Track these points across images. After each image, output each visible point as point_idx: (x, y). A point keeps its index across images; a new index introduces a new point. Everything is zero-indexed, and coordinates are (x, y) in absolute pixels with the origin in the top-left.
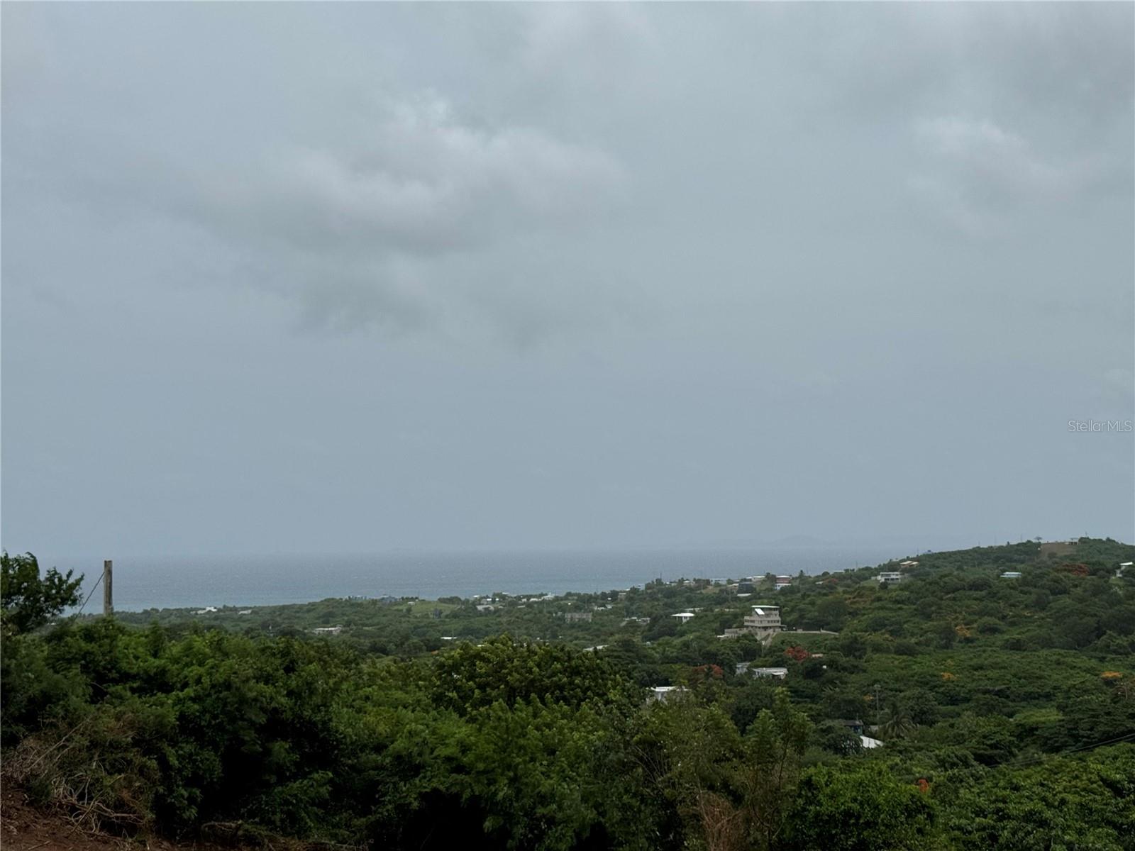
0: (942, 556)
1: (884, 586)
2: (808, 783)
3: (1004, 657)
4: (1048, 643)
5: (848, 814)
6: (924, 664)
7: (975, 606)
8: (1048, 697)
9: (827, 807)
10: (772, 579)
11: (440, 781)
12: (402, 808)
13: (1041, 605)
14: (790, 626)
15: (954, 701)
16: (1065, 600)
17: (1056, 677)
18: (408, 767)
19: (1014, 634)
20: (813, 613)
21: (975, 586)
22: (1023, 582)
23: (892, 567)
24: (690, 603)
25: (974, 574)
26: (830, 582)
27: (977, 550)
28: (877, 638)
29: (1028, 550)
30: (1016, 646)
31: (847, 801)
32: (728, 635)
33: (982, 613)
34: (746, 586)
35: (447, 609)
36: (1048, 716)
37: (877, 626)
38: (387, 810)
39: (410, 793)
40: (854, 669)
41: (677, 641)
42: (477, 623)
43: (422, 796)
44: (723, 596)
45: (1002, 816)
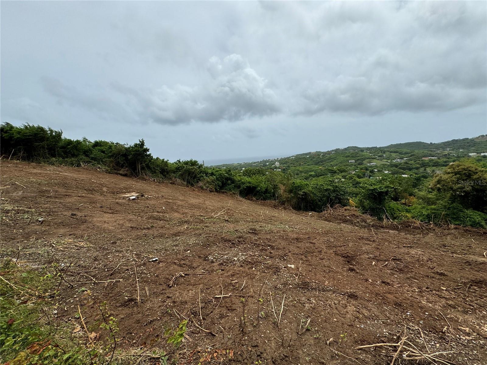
0: (299, 155)
1: (292, 159)
2: (294, 183)
3: (307, 167)
4: (312, 165)
5: (299, 186)
6: (297, 168)
7: (304, 160)
8: (313, 171)
9: (296, 185)
10: (278, 159)
11: (248, 185)
12: (243, 188)
13: (311, 160)
14: (281, 164)
15: (301, 172)
16: (314, 159)
17: (314, 168)
18: (243, 183)
19: (308, 164)
20: (283, 163)
21: (303, 158)
22: (309, 157)
23: (293, 156)
24: (268, 162)
25: (303, 157)
26: (285, 159)
27: (303, 154)
28: (291, 165)
29: (310, 153)
30: (309, 165)
31: (299, 184)
32: (273, 166)
33: (304, 161)
34: (275, 160)
35: (238, 164)
36: (313, 173)
37: (291, 164)
38: (241, 188)
39: (244, 186)
40: (289, 169)
41: (267, 167)
42: (242, 166)
43: (246, 187)
44: (272, 161)
45: (317, 185)
